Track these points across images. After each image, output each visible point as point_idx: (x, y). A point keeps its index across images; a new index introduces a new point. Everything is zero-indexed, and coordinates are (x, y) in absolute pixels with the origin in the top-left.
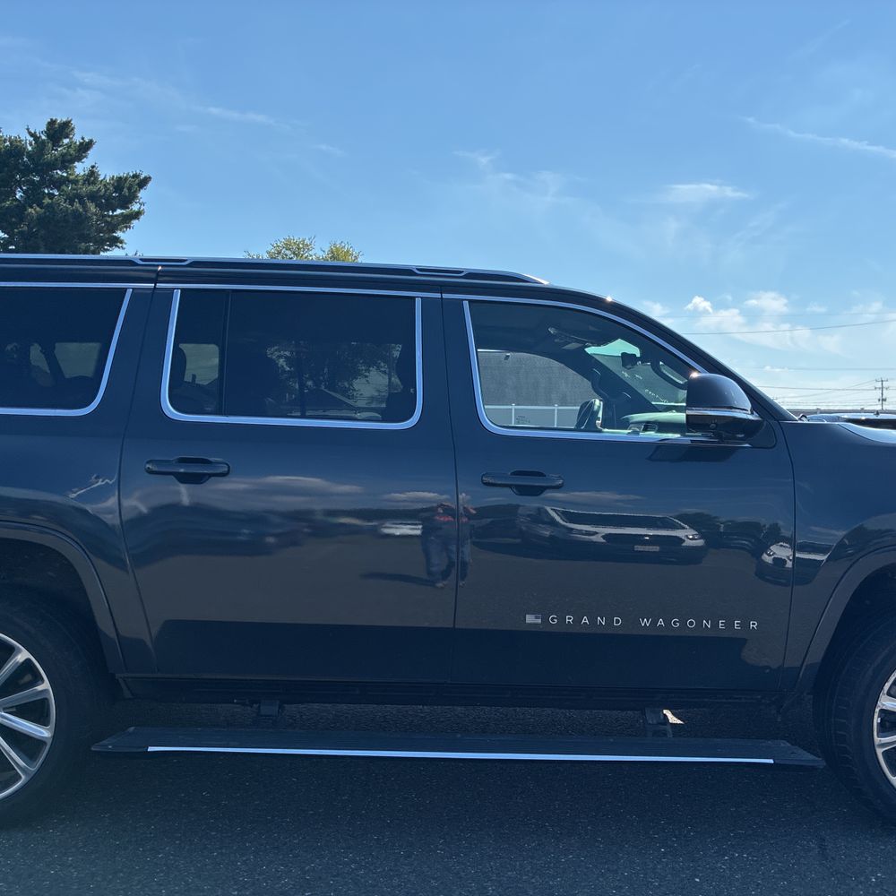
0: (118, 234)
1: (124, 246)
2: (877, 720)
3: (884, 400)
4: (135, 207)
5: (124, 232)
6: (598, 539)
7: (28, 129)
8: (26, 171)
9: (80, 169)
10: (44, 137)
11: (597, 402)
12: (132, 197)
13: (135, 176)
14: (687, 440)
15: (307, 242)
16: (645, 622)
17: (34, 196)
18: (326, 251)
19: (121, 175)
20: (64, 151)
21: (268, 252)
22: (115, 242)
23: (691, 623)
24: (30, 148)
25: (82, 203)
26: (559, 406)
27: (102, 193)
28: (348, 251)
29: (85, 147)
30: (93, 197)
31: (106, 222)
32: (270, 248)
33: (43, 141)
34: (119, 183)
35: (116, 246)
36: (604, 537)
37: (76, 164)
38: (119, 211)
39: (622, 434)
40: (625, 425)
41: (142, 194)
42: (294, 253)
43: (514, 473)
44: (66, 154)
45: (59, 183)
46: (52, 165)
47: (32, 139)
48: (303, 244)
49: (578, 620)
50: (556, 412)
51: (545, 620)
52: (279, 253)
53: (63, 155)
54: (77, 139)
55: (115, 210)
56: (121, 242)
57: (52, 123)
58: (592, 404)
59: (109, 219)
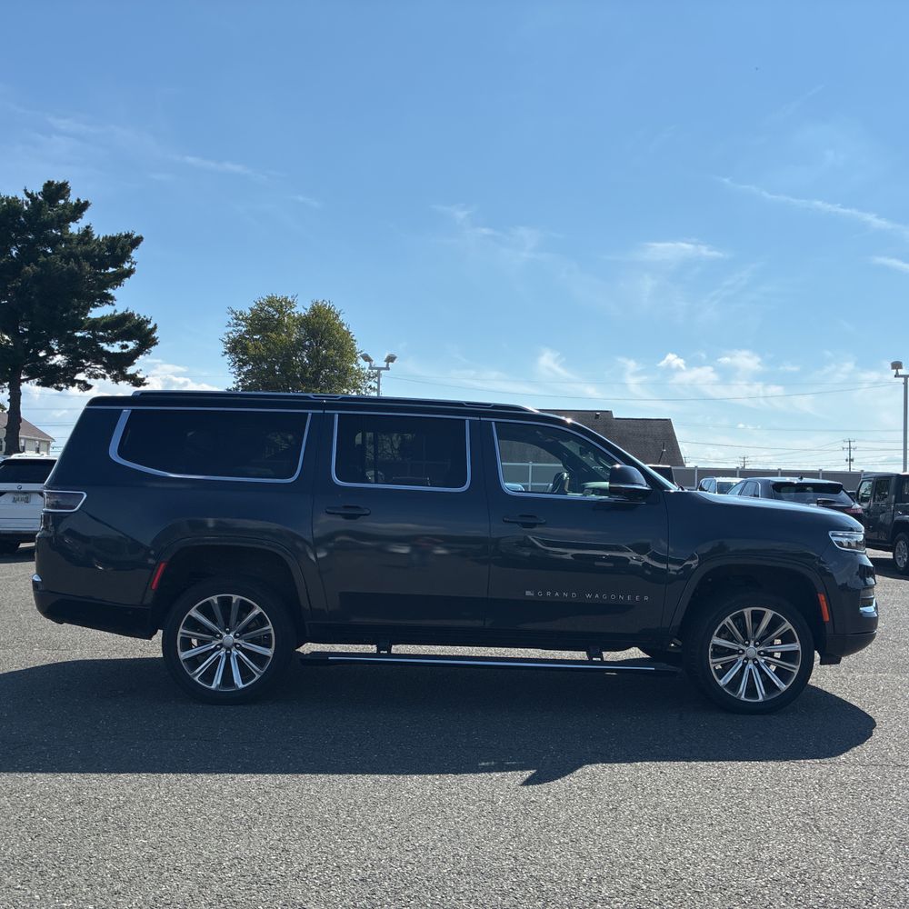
0: (110, 291)
1: (114, 302)
2: (710, 650)
3: (851, 460)
4: (126, 266)
5: (114, 289)
6: (568, 557)
7: (25, 190)
8: (23, 230)
9: (75, 228)
10: (40, 198)
11: (566, 475)
12: (125, 256)
13: (128, 236)
14: (612, 499)
15: (290, 299)
16: (589, 596)
17: (29, 254)
18: (308, 308)
19: (115, 235)
20: (60, 212)
21: (251, 309)
22: (107, 299)
23: (613, 597)
24: (26, 208)
25: (78, 262)
26: (534, 462)
27: (96, 253)
28: (330, 309)
29: (81, 208)
30: (88, 256)
31: (99, 279)
32: (253, 305)
33: (41, 201)
34: (112, 242)
35: (107, 302)
36: (572, 556)
37: (71, 224)
38: (111, 270)
39: (578, 496)
40: (582, 490)
41: (134, 254)
42: (277, 311)
43: (521, 516)
44: (62, 215)
45: (54, 242)
46: (49, 225)
47: (29, 199)
48: (286, 302)
49: (553, 594)
50: (530, 469)
51: (536, 593)
52: (262, 310)
53: (59, 216)
54: (72, 200)
55: (107, 269)
56: (112, 298)
57: (49, 185)
58: (563, 476)
59: (101, 277)
